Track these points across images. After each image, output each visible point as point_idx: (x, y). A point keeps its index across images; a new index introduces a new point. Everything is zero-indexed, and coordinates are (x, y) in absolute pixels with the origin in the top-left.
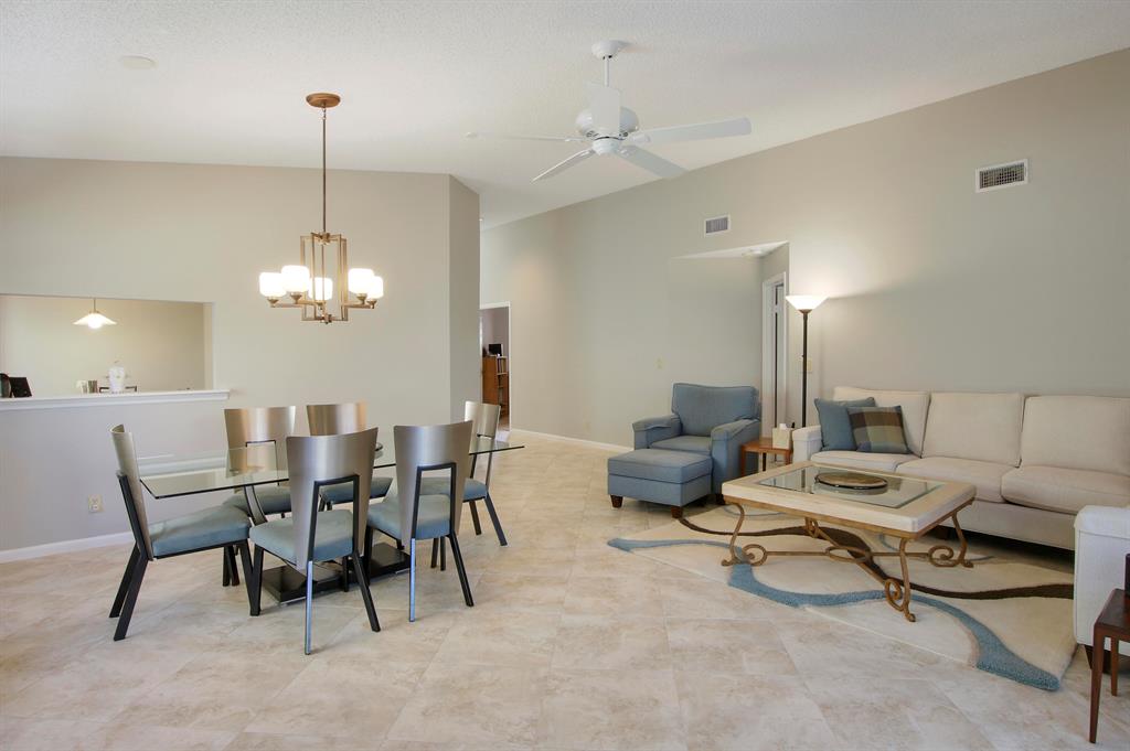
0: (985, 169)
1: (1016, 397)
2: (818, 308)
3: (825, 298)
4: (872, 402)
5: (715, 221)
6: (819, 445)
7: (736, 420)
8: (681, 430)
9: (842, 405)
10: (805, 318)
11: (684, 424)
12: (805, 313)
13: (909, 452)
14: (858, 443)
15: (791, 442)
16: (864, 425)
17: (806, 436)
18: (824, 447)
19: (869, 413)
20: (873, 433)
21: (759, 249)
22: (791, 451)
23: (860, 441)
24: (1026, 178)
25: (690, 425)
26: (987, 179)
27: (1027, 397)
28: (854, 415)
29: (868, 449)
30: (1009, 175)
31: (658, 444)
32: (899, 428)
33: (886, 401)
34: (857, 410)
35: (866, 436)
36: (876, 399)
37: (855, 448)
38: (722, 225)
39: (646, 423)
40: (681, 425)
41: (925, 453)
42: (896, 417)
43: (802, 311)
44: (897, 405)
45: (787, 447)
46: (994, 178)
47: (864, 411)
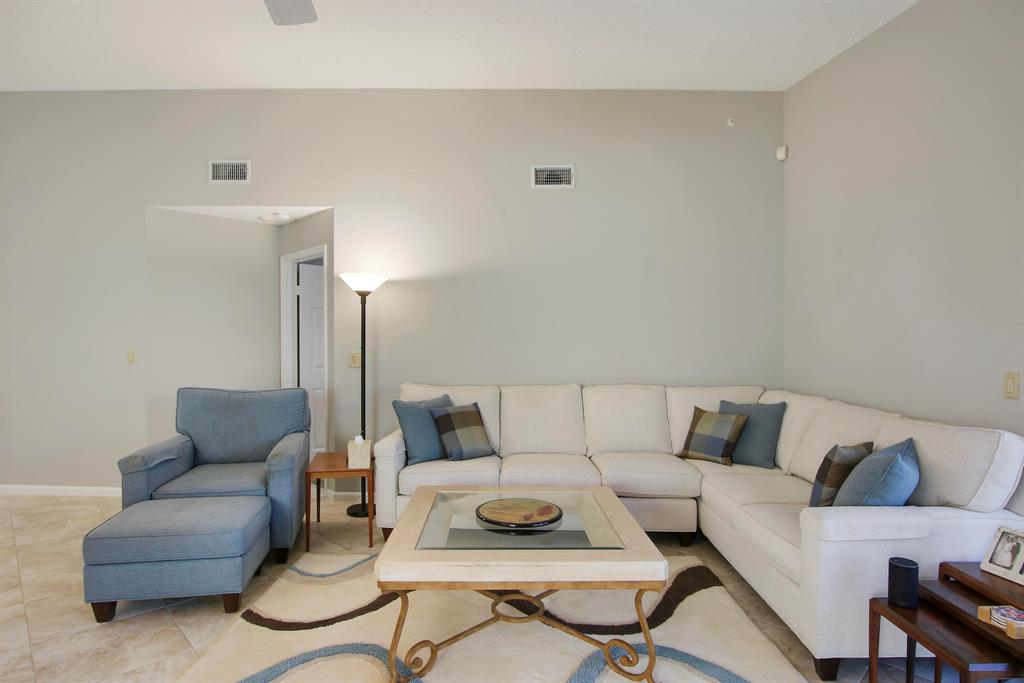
0: (539, 167)
2: (377, 290)
3: (385, 279)
4: (446, 401)
5: (225, 165)
6: (404, 459)
8: (196, 459)
9: (423, 406)
10: (363, 303)
11: (199, 449)
12: (363, 295)
13: (492, 453)
14: (448, 451)
15: (373, 459)
16: (454, 429)
17: (389, 448)
18: (409, 460)
19: (455, 414)
20: (462, 436)
21: (286, 213)
22: (373, 469)
23: (450, 449)
25: (211, 448)
28: (437, 418)
29: (461, 456)
32: (480, 428)
33: (460, 399)
34: (443, 412)
35: (456, 441)
36: (449, 394)
37: (445, 456)
38: (238, 172)
40: (195, 450)
41: (503, 452)
42: (475, 416)
43: (360, 293)
44: (474, 402)
45: (367, 466)
46: (543, 177)
47: (450, 412)
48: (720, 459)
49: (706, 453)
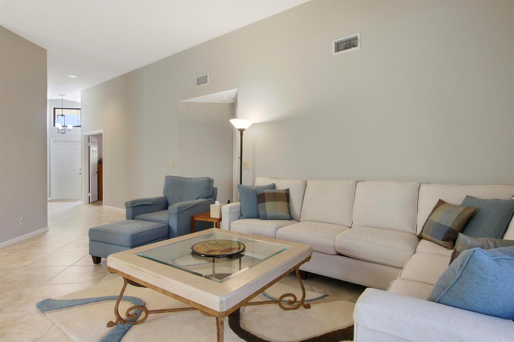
0: (337, 40)
1: (352, 182)
2: (249, 128)
4: (274, 186)
5: (201, 77)
6: (238, 215)
7: (197, 199)
9: (254, 188)
10: (242, 135)
12: (242, 131)
13: (291, 218)
14: (259, 214)
15: (221, 214)
16: (264, 201)
17: (228, 209)
18: (241, 216)
19: (268, 194)
20: (270, 207)
22: (220, 220)
23: (261, 213)
24: (359, 45)
26: (339, 47)
27: (357, 182)
28: (259, 195)
29: (265, 218)
30: (350, 44)
31: (140, 216)
32: (286, 203)
33: (281, 186)
34: (262, 191)
35: (265, 209)
36: (276, 184)
37: (258, 217)
38: (204, 80)
39: (133, 202)
40: (167, 203)
41: (301, 219)
42: (286, 196)
43: (240, 130)
44: (287, 188)
45: (218, 217)
46: (342, 46)
47: (265, 192)
48: (441, 242)
49: (431, 236)
